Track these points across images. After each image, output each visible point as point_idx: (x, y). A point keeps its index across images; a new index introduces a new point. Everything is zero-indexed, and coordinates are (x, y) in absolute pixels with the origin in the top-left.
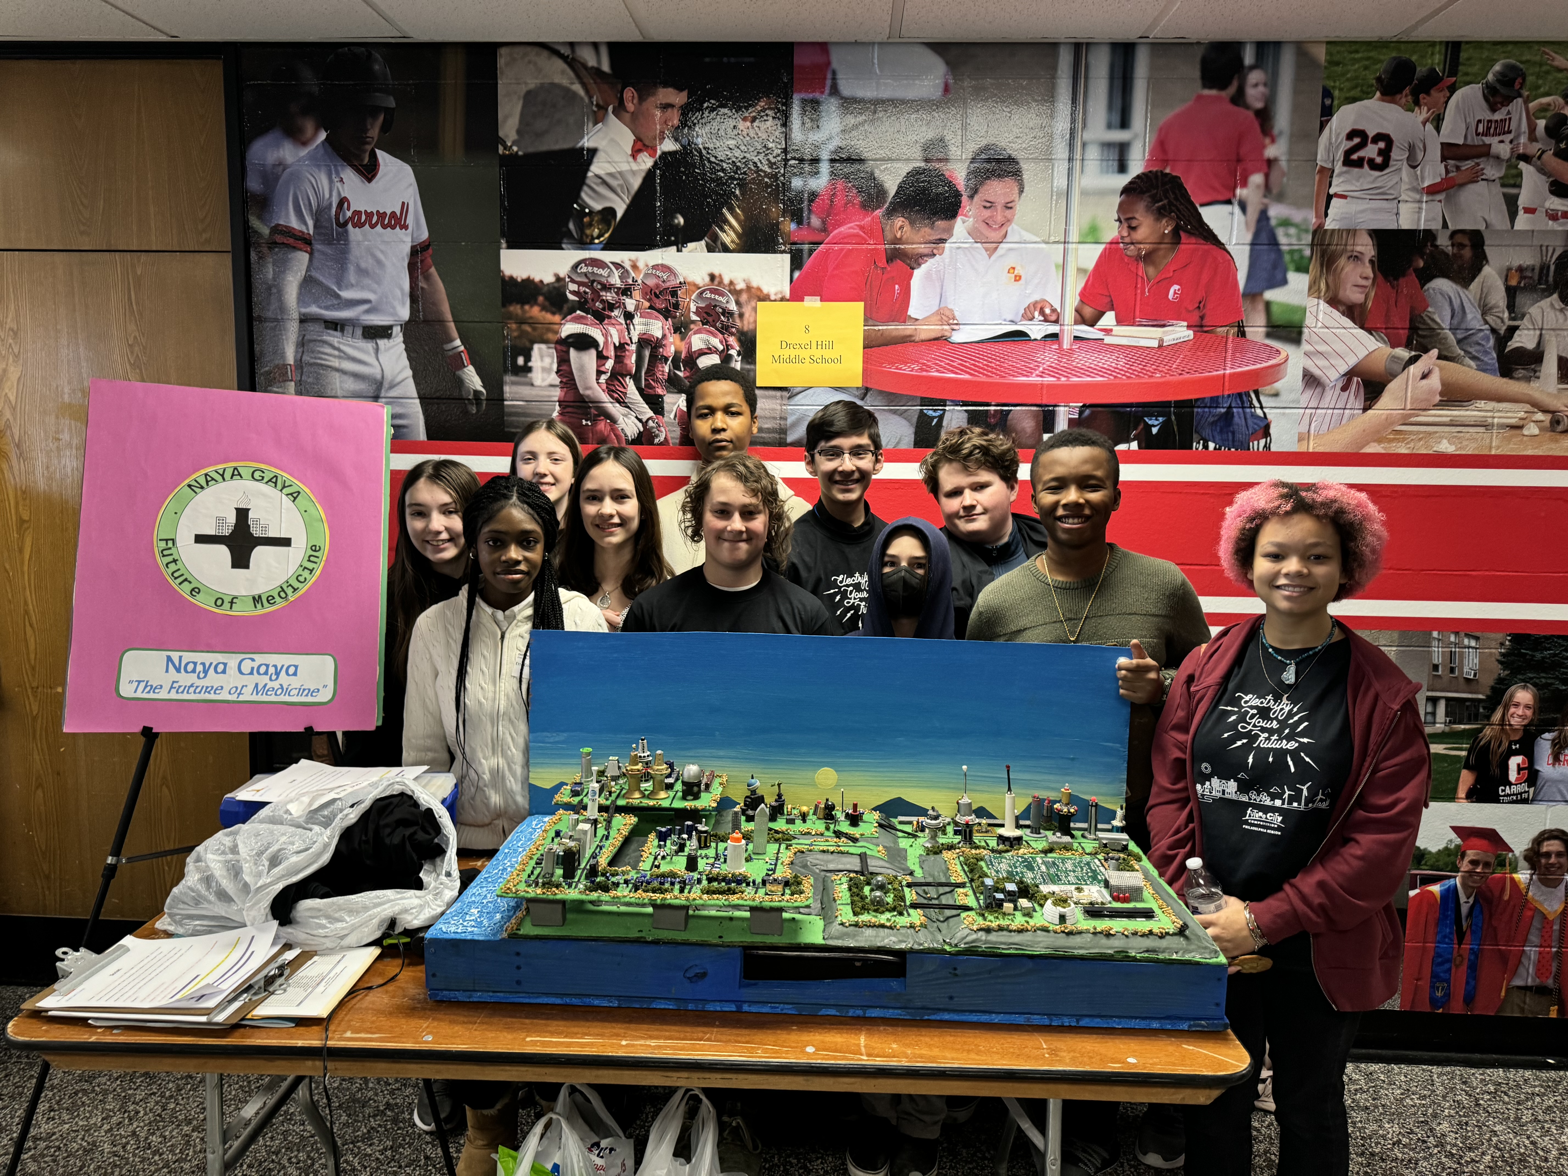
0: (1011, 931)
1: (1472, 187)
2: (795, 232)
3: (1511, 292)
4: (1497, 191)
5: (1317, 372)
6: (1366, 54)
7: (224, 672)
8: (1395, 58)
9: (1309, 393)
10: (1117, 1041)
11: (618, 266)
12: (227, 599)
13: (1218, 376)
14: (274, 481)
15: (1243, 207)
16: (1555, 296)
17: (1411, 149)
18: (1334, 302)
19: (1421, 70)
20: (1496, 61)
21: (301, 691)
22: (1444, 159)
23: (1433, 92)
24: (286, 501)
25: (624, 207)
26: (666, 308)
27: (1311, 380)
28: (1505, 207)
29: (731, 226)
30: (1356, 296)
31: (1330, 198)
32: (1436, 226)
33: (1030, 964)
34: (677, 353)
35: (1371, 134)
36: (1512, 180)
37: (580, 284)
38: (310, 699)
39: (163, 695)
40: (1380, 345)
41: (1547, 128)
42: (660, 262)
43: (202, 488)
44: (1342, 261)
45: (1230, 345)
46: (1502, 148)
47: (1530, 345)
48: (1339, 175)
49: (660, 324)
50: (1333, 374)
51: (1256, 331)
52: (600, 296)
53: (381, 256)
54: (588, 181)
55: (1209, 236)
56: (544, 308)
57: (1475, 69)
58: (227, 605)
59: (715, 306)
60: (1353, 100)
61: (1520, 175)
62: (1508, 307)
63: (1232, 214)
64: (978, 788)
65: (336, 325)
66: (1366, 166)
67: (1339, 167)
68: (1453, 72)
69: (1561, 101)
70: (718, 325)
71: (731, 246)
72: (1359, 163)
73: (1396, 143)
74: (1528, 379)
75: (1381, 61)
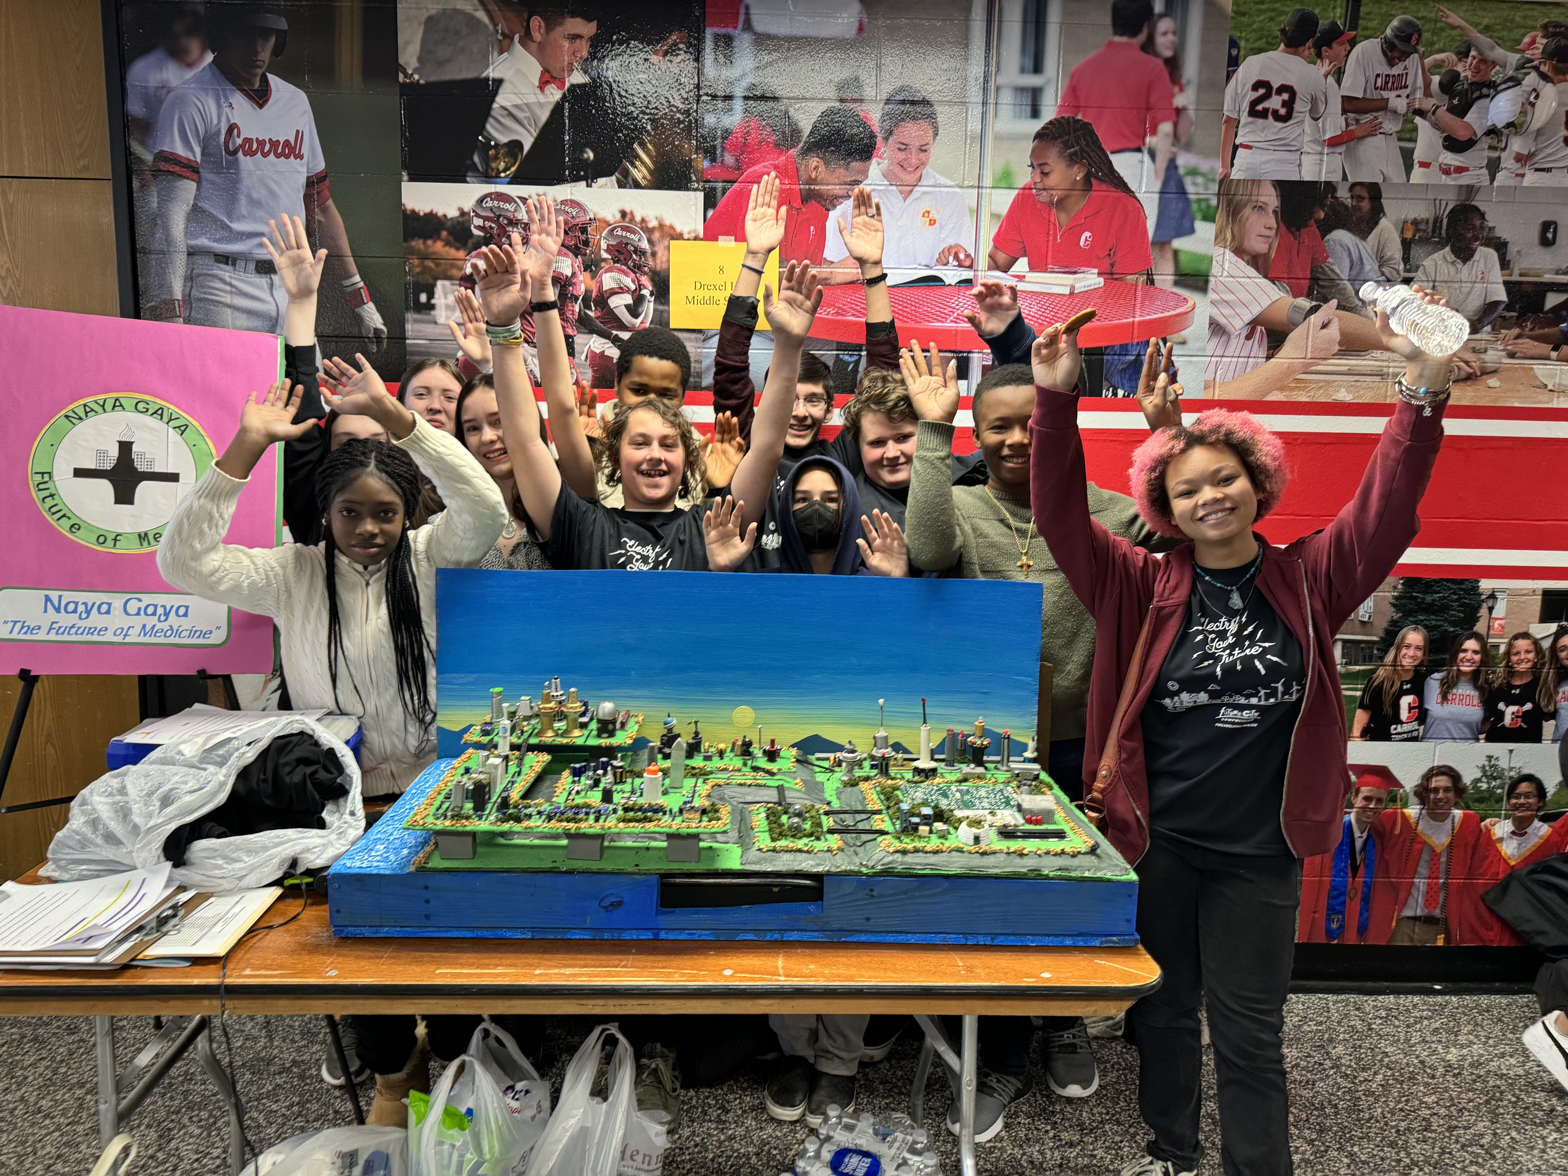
0: (926, 852)
1: (1370, 140)
2: (707, 170)
3: (1406, 245)
4: (1395, 146)
5: (1222, 321)
6: (1271, 6)
7: (108, 612)
8: (1298, 11)
9: (1215, 341)
10: (1031, 958)
11: (524, 200)
12: (111, 536)
13: (1128, 323)
14: (159, 413)
15: (1152, 155)
16: (1448, 249)
17: (1314, 101)
18: (1239, 251)
19: (1323, 24)
20: (1395, 16)
21: (192, 633)
22: (1344, 111)
23: (1334, 45)
24: (173, 435)
25: (532, 140)
26: (576, 245)
27: (1217, 329)
28: (1401, 161)
29: (643, 163)
30: (1259, 246)
31: (1235, 148)
32: (1336, 178)
33: (946, 884)
34: (588, 292)
35: (1275, 85)
36: (1408, 135)
37: (485, 219)
38: (201, 641)
39: (41, 636)
40: (1282, 294)
41: (1441, 84)
42: (569, 197)
43: (80, 419)
44: (1247, 211)
45: (1139, 293)
46: (1399, 103)
48: (1245, 125)
49: (570, 262)
50: (1237, 323)
51: (1165, 279)
52: (506, 231)
53: (274, 187)
54: (493, 113)
55: (1120, 183)
56: (447, 243)
57: (1374, 24)
58: (110, 543)
59: (627, 244)
60: (1259, 51)
61: (1415, 129)
62: (1403, 259)
63: (1142, 162)
64: (893, 723)
65: (226, 259)
66: (1270, 117)
67: (1244, 118)
68: (1354, 26)
69: (1454, 57)
70: (630, 263)
71: (643, 183)
72: (1264, 114)
73: (1299, 95)
75: (1285, 13)
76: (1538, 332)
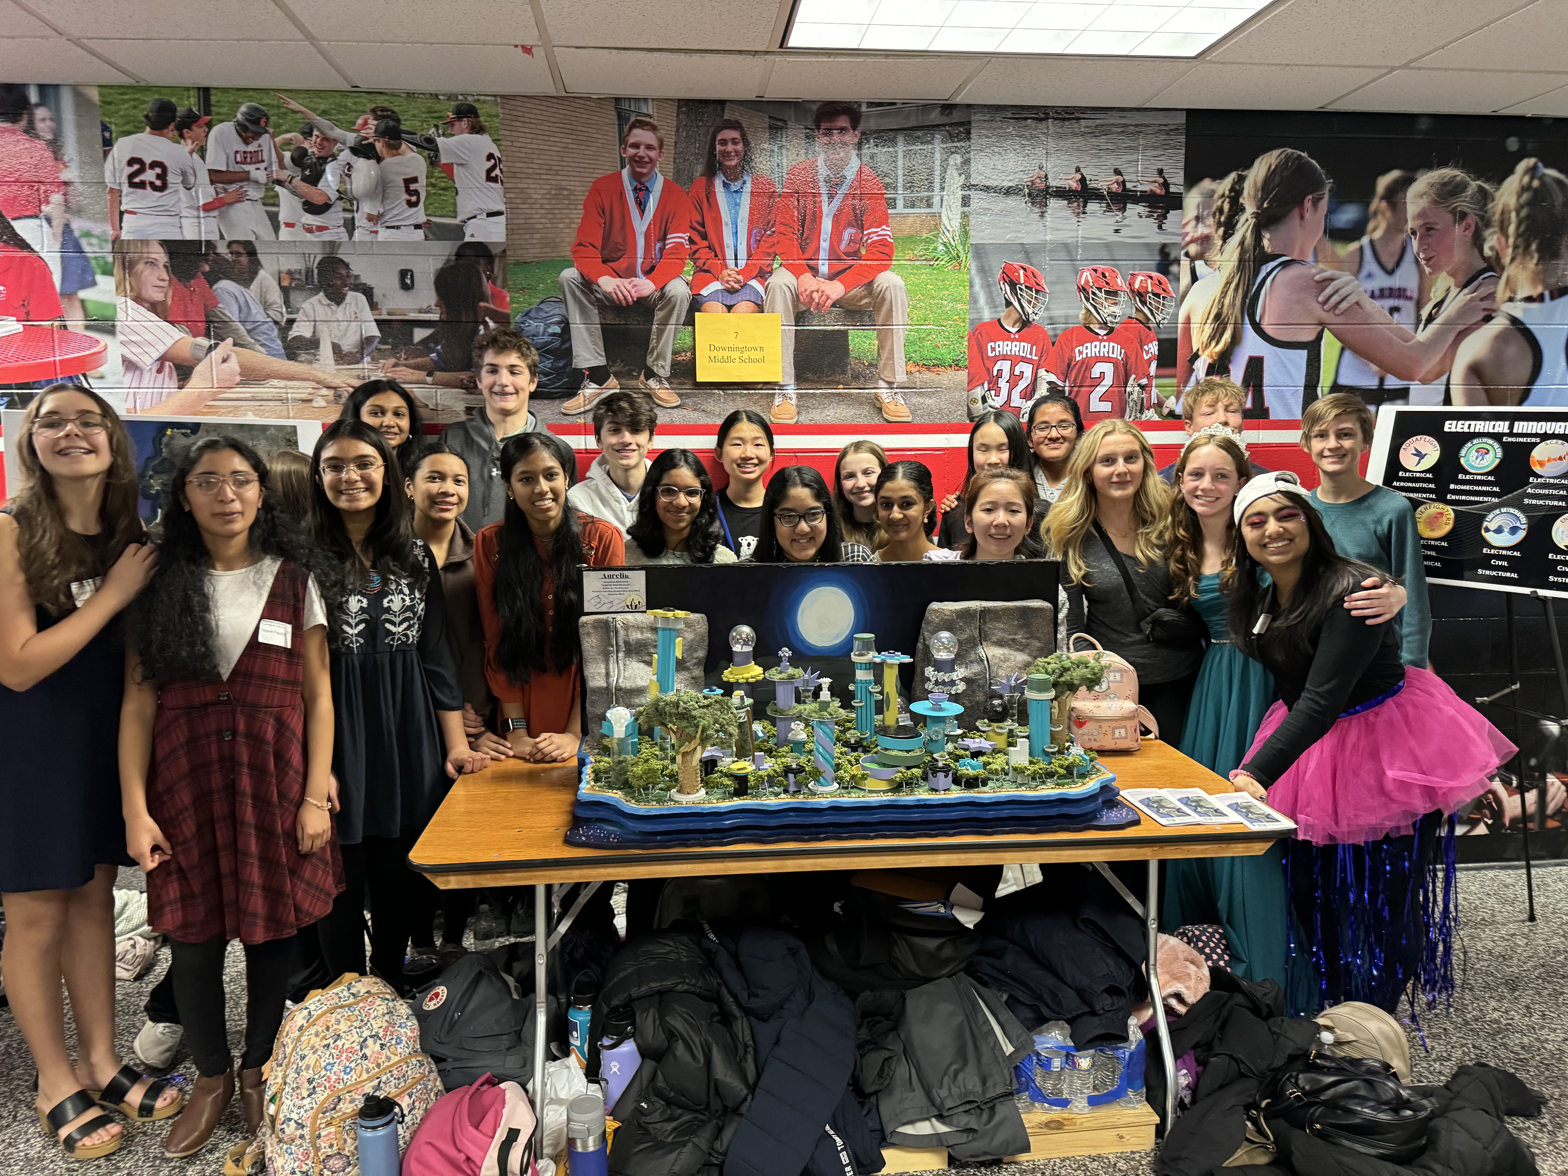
1: (239, 205)
3: (285, 291)
4: (261, 209)
5: (133, 358)
6: (132, 96)
8: (157, 100)
9: (129, 375)
13: (49, 362)
15: (49, 220)
16: (321, 294)
17: (184, 174)
18: (138, 299)
19: (181, 110)
20: (242, 103)
22: (212, 182)
23: (194, 128)
27: (129, 365)
28: (269, 223)
30: (158, 296)
31: (122, 213)
32: (214, 237)
35: (148, 161)
40: (183, 335)
41: (292, 159)
44: (140, 267)
46: (259, 174)
47: (308, 334)
48: (127, 195)
50: (148, 359)
51: (76, 323)
55: (23, 245)
57: (224, 110)
60: (128, 133)
61: (277, 196)
62: (285, 303)
63: (41, 226)
66: (148, 187)
67: (126, 188)
68: (208, 112)
69: (301, 137)
72: (142, 185)
73: (170, 169)
74: (310, 362)
75: (144, 102)
76: (411, 361)
